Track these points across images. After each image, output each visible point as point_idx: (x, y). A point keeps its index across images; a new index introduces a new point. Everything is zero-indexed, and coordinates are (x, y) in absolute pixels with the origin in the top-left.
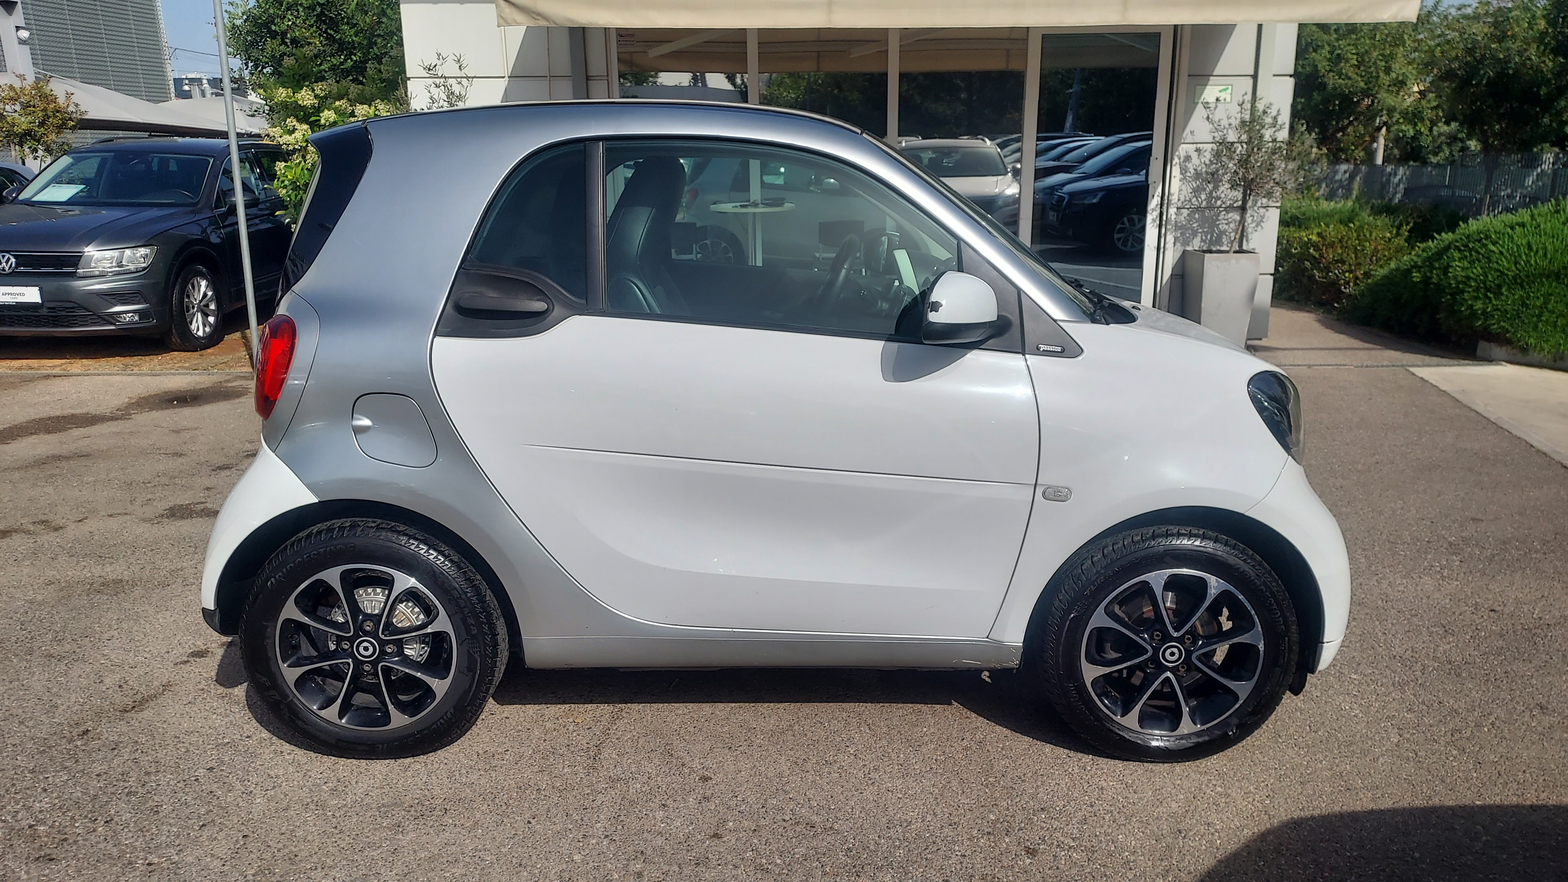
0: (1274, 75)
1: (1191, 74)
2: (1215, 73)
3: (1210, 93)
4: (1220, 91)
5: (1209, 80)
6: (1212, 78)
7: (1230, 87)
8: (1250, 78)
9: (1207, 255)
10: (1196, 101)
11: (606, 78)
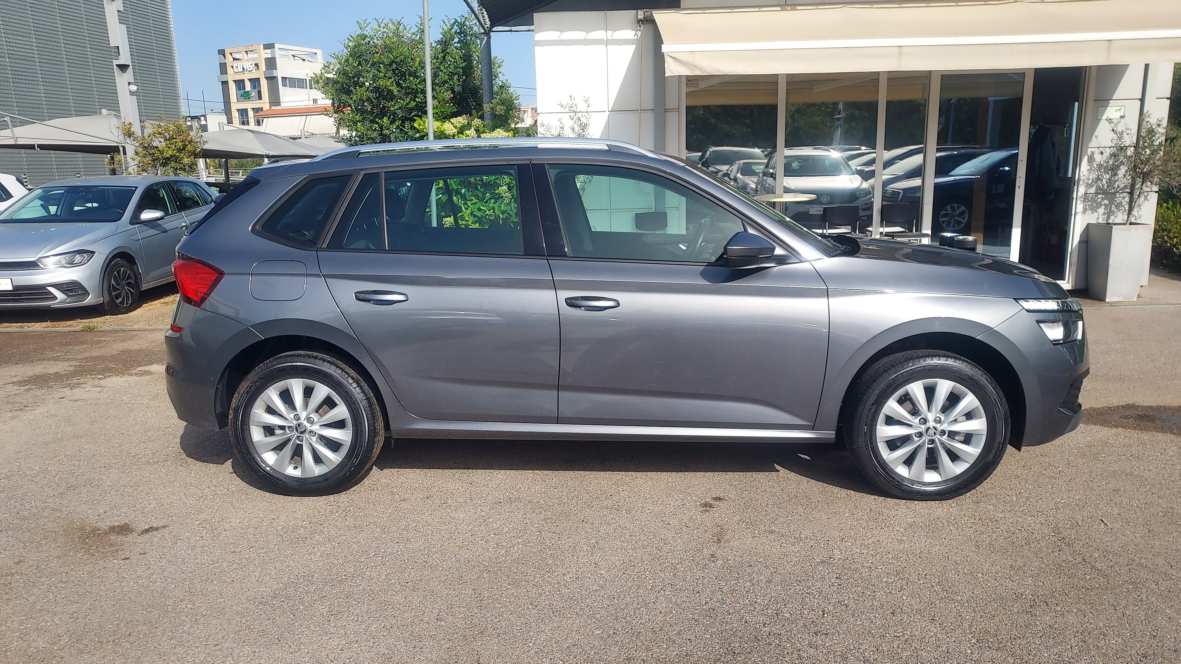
0: (1157, 98)
1: (1095, 99)
2: (1114, 98)
3: (1112, 112)
4: (1116, 111)
5: (1109, 103)
6: (1111, 101)
7: (1123, 108)
8: (1138, 100)
9: (1114, 227)
10: (1098, 118)
11: (677, 110)
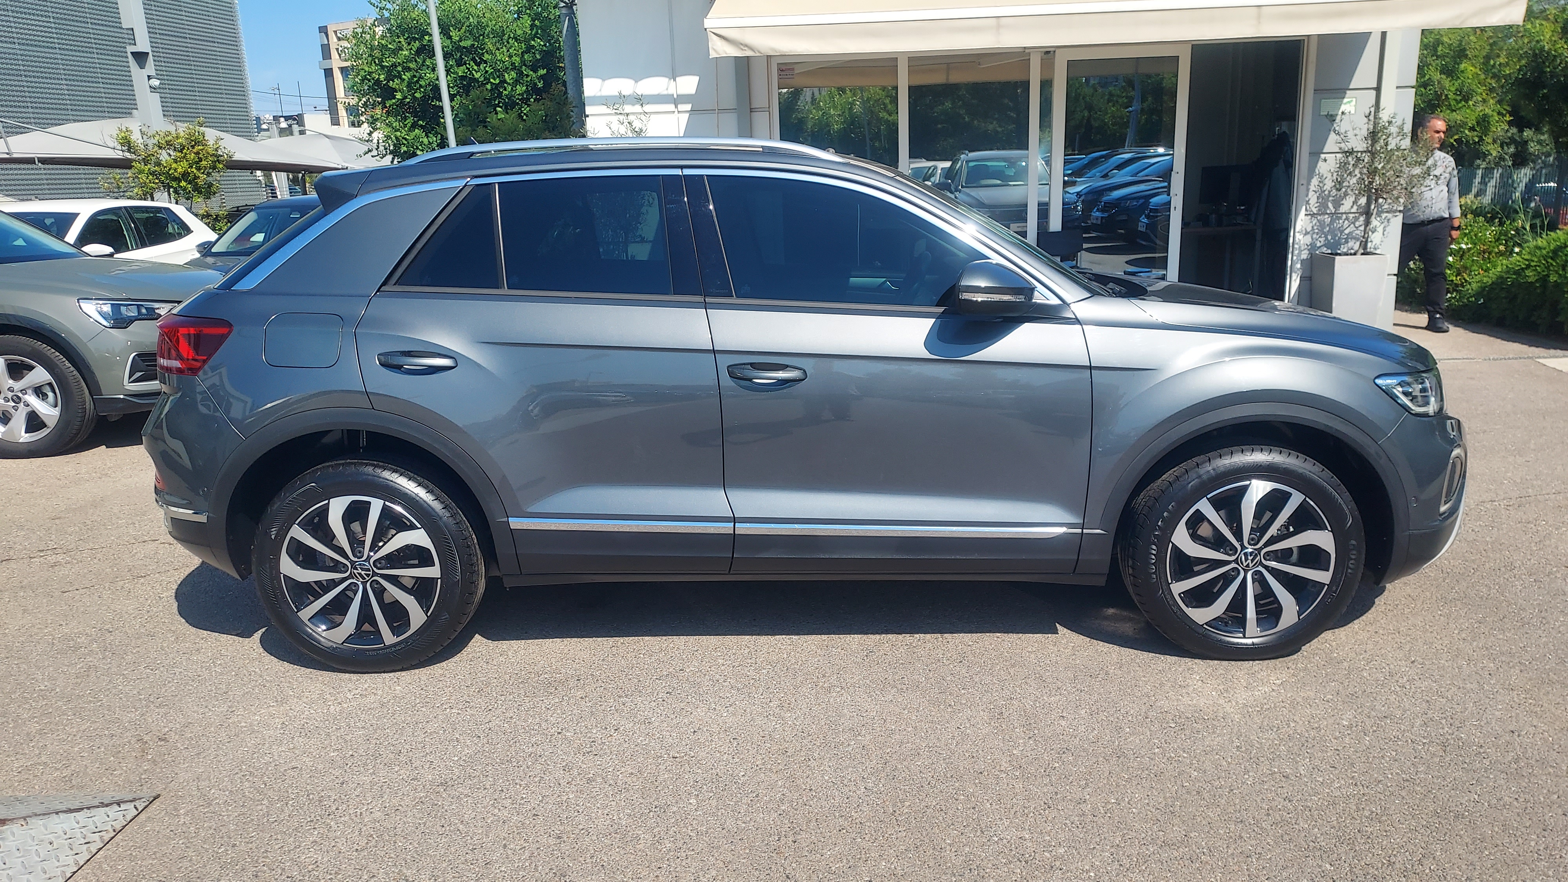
0: (1397, 87)
1: (1316, 88)
7: (1354, 100)
8: (1373, 91)
9: (1337, 258)
11: (768, 109)
